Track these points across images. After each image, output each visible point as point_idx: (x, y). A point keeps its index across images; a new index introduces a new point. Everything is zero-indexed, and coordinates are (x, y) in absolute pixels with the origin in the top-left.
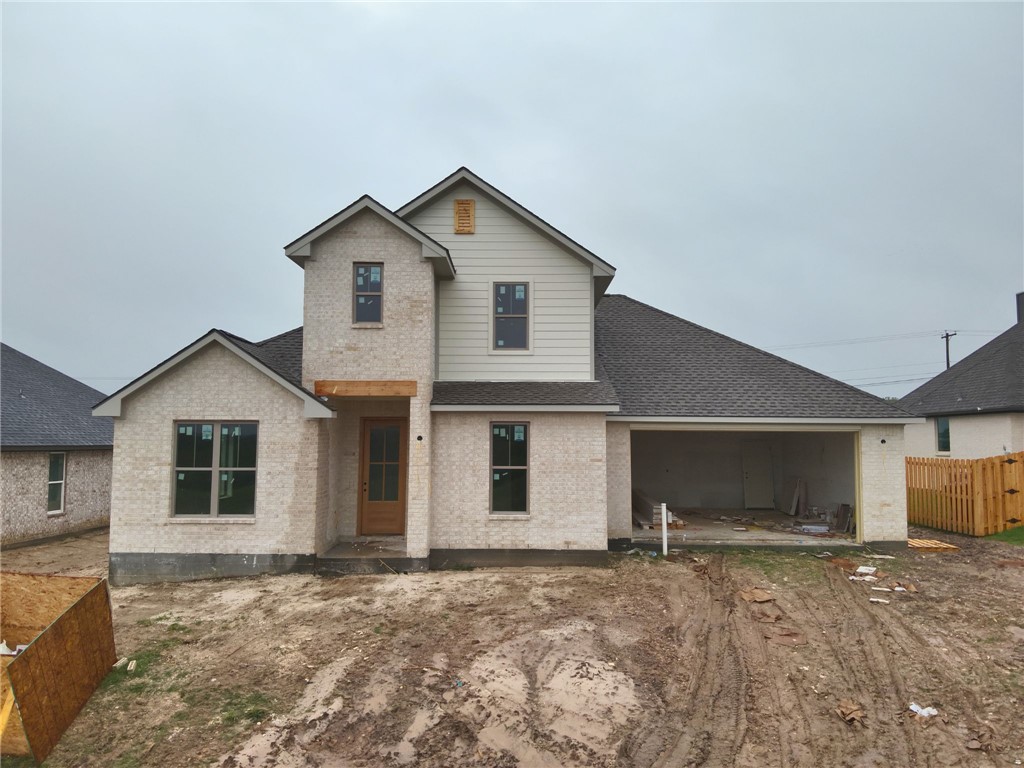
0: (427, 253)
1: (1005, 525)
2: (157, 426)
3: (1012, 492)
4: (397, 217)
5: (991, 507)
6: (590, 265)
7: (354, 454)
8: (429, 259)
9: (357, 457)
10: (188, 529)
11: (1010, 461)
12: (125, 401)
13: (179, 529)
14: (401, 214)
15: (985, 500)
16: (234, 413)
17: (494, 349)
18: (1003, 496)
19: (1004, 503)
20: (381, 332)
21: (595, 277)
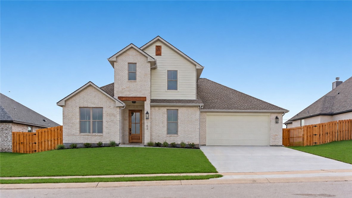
0: (149, 60)
1: (313, 144)
2: (74, 109)
3: (315, 135)
4: (140, 49)
5: (309, 139)
6: (195, 65)
7: (127, 120)
8: (149, 62)
9: (128, 121)
10: (84, 136)
11: (315, 126)
12: (65, 101)
13: (82, 136)
14: (141, 49)
15: (307, 137)
16: (96, 105)
17: (167, 90)
18: (313, 136)
19: (313, 138)
20: (136, 83)
21: (197, 69)
